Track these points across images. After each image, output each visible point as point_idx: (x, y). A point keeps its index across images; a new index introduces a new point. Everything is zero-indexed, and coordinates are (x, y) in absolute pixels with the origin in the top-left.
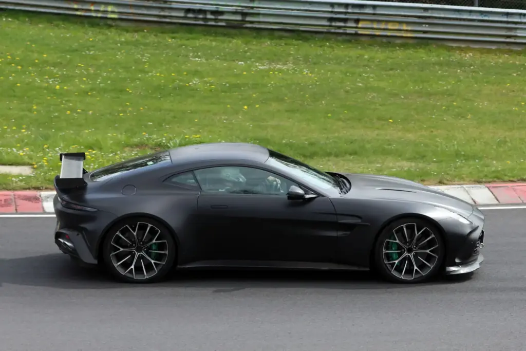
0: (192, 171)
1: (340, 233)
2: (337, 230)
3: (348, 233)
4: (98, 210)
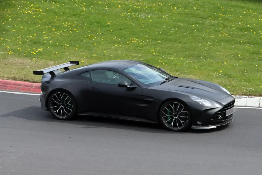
0: (90, 71)
1: (145, 105)
2: (144, 103)
3: (149, 105)
4: (48, 86)
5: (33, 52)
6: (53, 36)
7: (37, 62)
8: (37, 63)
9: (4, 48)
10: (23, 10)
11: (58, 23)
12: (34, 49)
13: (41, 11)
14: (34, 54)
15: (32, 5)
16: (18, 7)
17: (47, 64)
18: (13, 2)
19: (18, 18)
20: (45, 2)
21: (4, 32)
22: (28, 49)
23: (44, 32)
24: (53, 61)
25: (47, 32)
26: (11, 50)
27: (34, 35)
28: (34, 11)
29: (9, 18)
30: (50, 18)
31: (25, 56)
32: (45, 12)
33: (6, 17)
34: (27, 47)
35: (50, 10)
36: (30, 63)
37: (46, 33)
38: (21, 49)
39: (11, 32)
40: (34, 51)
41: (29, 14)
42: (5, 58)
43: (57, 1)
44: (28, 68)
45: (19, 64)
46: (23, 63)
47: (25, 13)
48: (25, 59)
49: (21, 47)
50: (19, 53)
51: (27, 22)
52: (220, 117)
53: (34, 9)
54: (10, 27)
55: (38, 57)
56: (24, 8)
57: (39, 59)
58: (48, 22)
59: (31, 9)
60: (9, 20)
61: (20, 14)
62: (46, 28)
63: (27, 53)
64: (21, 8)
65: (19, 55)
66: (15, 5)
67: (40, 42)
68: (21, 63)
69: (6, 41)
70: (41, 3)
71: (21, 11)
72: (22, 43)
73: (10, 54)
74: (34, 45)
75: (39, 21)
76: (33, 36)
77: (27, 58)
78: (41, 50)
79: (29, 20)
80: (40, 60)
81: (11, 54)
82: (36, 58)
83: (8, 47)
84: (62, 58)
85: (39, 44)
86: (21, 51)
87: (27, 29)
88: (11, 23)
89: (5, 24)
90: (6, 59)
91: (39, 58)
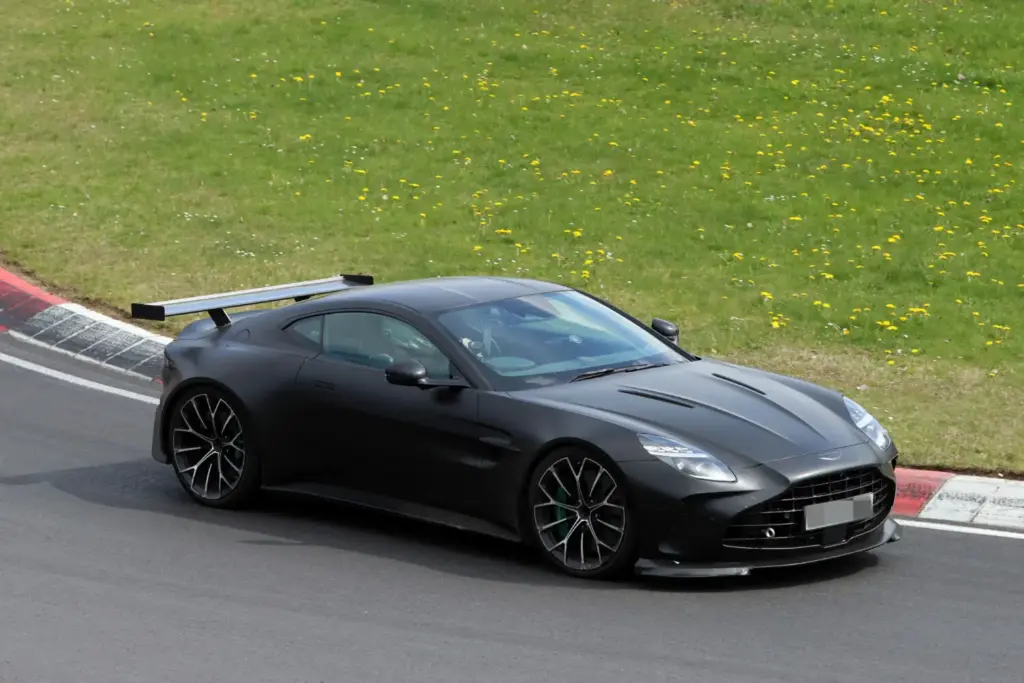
0: (324, 315)
5: (887, 323)
6: (983, 250)
7: (903, 366)
8: (904, 373)
9: (750, 296)
10: (840, 122)
11: (1003, 189)
12: (891, 306)
13: (928, 127)
14: (890, 328)
15: (886, 98)
16: (819, 108)
17: (950, 380)
18: (795, 82)
19: (818, 157)
20: (945, 86)
21: (750, 225)
22: (862, 307)
23: (939, 229)
24: (981, 368)
25: (953, 229)
26: (779, 307)
27: (891, 240)
28: (894, 127)
29: (775, 159)
30: (969, 161)
31: (844, 336)
32: (943, 132)
33: (760, 153)
34: (858, 297)
35: (972, 125)
36: (869, 371)
37: (950, 232)
38: (827, 305)
39: (782, 224)
40: (888, 317)
41: (866, 141)
42: (753, 345)
43: (1003, 81)
44: (861, 393)
45: (819, 373)
46: (836, 373)
47: (853, 136)
48: (846, 353)
49: (829, 296)
50: (818, 324)
51: (858, 179)
52: (771, 533)
53: (892, 118)
54: (778, 202)
55: (908, 344)
56: (847, 115)
57: (915, 355)
58: (959, 183)
59: (880, 116)
60: (774, 168)
61: (828, 141)
62: (947, 209)
63: (855, 323)
64: (830, 113)
65: (820, 331)
66: (804, 97)
67: (917, 275)
68: (827, 371)
69: (758, 267)
70: (927, 91)
71: (833, 125)
72: (835, 277)
73: (775, 325)
74: (891, 289)
75: (914, 176)
76: (887, 246)
77: (859, 349)
78: (923, 310)
79: (870, 171)
80: (915, 359)
81: (781, 326)
82: (899, 351)
83: (768, 295)
84: (1020, 355)
85: (912, 285)
86: (826, 315)
87: (860, 212)
88: (782, 180)
89: (755, 187)
90: (756, 348)
91: (915, 351)
